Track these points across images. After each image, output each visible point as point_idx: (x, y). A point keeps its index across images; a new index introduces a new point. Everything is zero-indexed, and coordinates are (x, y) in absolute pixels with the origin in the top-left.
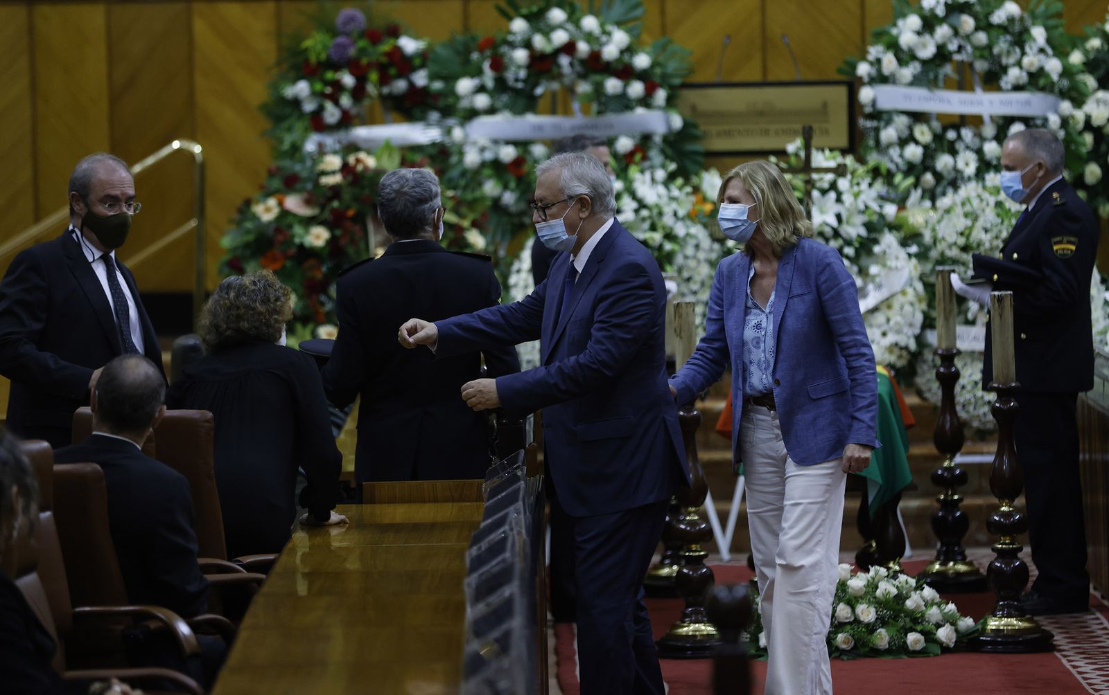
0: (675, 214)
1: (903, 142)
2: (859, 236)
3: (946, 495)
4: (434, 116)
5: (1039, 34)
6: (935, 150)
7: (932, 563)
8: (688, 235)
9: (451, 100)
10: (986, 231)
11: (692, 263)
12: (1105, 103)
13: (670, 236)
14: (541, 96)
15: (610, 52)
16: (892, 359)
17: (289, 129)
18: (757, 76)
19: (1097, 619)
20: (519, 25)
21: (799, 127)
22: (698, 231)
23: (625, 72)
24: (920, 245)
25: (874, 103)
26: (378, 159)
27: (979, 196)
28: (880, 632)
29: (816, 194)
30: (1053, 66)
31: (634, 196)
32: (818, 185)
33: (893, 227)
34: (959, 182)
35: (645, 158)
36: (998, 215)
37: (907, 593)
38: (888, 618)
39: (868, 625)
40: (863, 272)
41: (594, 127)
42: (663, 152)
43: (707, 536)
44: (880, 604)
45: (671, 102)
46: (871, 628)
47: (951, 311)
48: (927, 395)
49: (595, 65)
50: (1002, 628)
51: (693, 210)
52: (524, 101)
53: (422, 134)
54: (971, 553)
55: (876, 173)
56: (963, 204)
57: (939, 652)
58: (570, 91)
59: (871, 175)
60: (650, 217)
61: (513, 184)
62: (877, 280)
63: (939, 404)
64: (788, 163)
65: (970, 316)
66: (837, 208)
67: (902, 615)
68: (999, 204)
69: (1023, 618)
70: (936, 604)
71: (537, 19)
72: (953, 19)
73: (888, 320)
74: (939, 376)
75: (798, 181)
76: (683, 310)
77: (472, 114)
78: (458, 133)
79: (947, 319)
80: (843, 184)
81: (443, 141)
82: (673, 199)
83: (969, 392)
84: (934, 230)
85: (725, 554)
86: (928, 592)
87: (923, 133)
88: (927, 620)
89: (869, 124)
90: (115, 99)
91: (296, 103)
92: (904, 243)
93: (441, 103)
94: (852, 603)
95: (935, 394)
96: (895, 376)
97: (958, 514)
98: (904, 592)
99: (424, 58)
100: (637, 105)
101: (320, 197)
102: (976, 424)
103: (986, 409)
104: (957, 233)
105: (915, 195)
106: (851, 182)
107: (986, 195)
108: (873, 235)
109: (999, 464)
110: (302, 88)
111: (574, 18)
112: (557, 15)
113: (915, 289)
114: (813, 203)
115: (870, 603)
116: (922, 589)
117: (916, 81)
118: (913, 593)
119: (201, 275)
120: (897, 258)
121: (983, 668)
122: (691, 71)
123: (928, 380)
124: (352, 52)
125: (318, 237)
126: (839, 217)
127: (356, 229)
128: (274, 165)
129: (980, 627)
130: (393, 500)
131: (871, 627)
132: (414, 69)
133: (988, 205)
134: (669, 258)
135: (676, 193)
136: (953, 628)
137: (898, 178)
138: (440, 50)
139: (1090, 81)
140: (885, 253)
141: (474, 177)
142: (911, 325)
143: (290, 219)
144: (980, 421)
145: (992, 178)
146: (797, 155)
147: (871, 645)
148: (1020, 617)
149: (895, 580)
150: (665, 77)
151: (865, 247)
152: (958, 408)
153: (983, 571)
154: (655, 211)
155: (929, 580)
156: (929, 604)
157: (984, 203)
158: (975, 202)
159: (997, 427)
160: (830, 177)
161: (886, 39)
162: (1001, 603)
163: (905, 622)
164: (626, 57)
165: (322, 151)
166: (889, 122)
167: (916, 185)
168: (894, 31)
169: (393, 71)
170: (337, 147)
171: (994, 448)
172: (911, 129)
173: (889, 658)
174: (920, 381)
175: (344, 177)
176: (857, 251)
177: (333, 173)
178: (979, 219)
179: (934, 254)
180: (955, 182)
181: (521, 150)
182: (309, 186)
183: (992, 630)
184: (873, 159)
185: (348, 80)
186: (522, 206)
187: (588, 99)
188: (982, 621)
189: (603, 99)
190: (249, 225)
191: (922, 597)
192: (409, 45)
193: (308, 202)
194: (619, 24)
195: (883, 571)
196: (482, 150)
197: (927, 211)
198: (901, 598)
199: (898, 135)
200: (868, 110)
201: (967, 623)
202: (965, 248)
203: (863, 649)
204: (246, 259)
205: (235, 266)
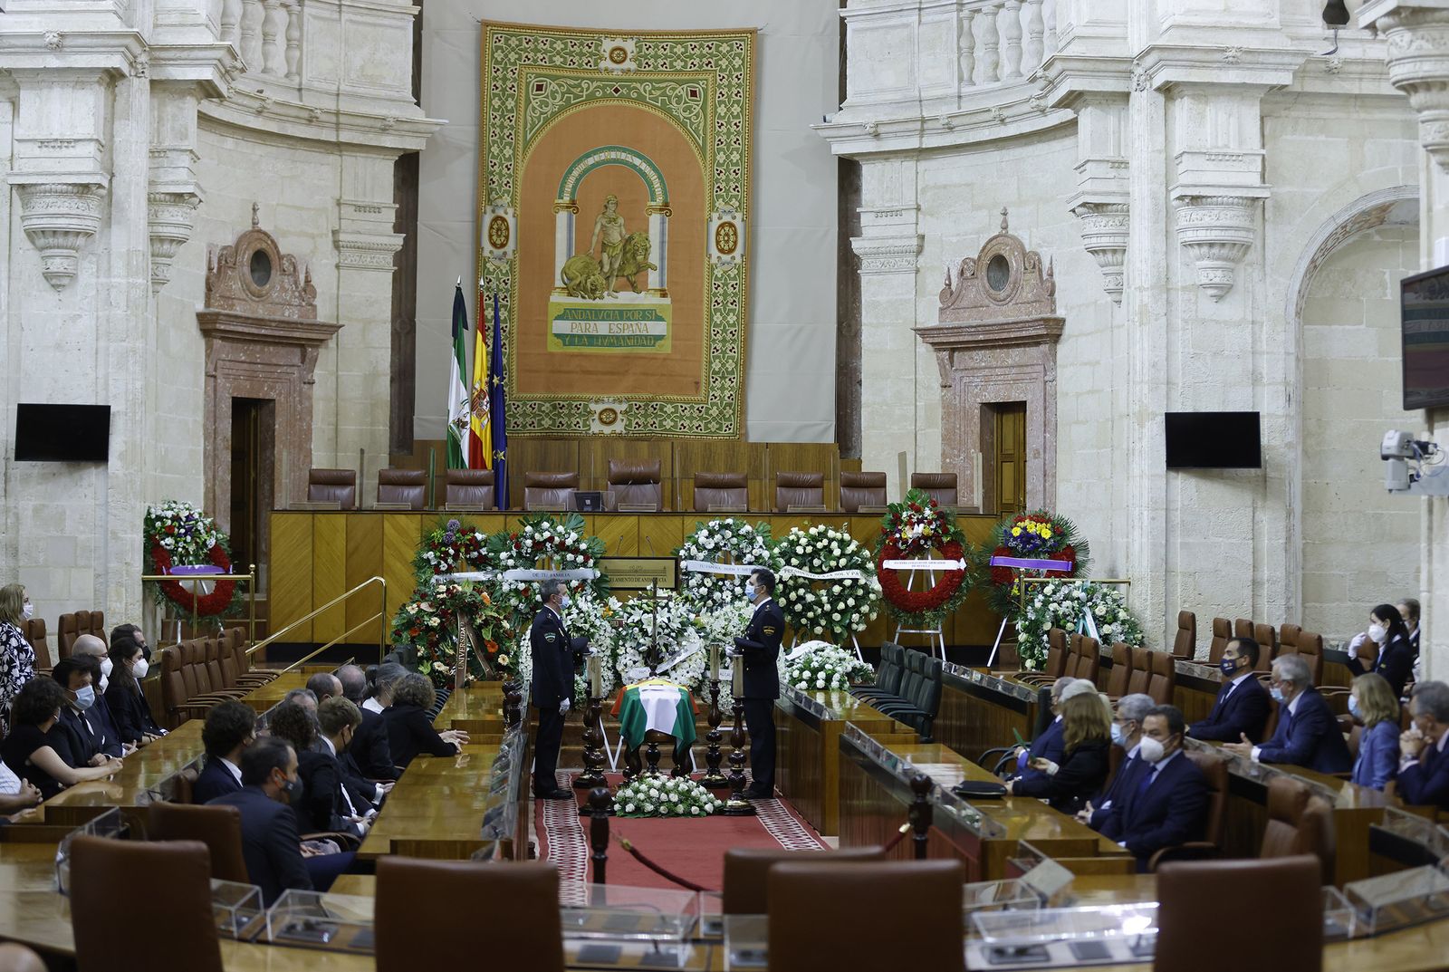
0: (596, 616)
1: (699, 586)
2: (678, 628)
3: (713, 745)
4: (489, 568)
5: (760, 539)
6: (713, 590)
7: (705, 776)
8: (601, 626)
9: (497, 562)
10: (734, 627)
11: (603, 638)
13: (593, 626)
14: (538, 561)
15: (569, 542)
16: (691, 683)
17: (424, 573)
18: (635, 555)
20: (529, 529)
21: (652, 578)
22: (606, 623)
23: (576, 551)
24: (705, 633)
25: (687, 568)
26: (463, 587)
27: (732, 611)
28: (679, 807)
29: (658, 609)
30: (766, 554)
31: (577, 608)
32: (660, 605)
33: (693, 625)
34: (723, 605)
35: (583, 590)
36: (739, 620)
38: (684, 800)
39: (674, 803)
40: (679, 644)
41: (562, 575)
42: (591, 588)
43: (605, 762)
44: (680, 794)
45: (595, 564)
46: (676, 804)
47: (717, 663)
48: (706, 700)
49: (562, 547)
50: (734, 805)
51: (604, 614)
52: (530, 562)
53: (483, 576)
54: (722, 771)
55: (686, 600)
56: (725, 615)
57: (705, 815)
58: (551, 558)
59: (684, 601)
60: (584, 617)
61: (524, 600)
62: (686, 648)
63: (711, 704)
64: (647, 594)
65: (726, 665)
66: (669, 615)
67: (690, 799)
68: (740, 615)
70: (706, 794)
71: (536, 526)
72: (722, 532)
73: (689, 666)
74: (711, 692)
75: (651, 603)
76: (598, 660)
77: (507, 568)
78: (499, 577)
79: (715, 667)
80: (671, 604)
81: (493, 580)
82: (595, 609)
84: (711, 626)
85: (614, 770)
86: (702, 789)
87: (708, 582)
88: (701, 801)
89: (684, 578)
90: (348, 557)
91: (428, 560)
92: (698, 632)
93: (493, 563)
94: (667, 793)
95: (709, 700)
97: (717, 754)
98: (691, 788)
99: (486, 542)
100: (580, 566)
101: (438, 604)
102: (726, 713)
104: (721, 628)
105: (704, 610)
106: (675, 604)
107: (735, 611)
108: (684, 628)
109: (736, 732)
110: (431, 555)
111: (553, 526)
112: (546, 525)
113: (702, 652)
114: (657, 613)
115: (675, 793)
116: (699, 788)
117: (705, 559)
118: (695, 790)
119: (383, 637)
120: (694, 638)
121: (725, 823)
122: (605, 551)
123: (706, 693)
124: (454, 538)
125: (435, 622)
126: (669, 619)
127: (452, 618)
128: (417, 589)
129: (724, 805)
132: (481, 547)
133: (735, 615)
134: (593, 635)
135: (596, 606)
136: (712, 805)
137: (696, 602)
138: (492, 539)
139: (782, 561)
140: (689, 636)
141: (506, 596)
142: (700, 669)
143: (423, 613)
144: (728, 712)
145: (737, 603)
146: (651, 591)
147: (675, 812)
148: (742, 799)
149: (688, 783)
150: (593, 553)
151: (681, 632)
152: (718, 706)
153: (727, 780)
154: (587, 615)
155: (702, 783)
156: (701, 794)
158: (730, 614)
160: (666, 601)
161: (692, 540)
162: (734, 794)
163: (691, 802)
164: (576, 544)
165: (438, 583)
166: (693, 577)
167: (704, 606)
168: (696, 537)
169: (472, 548)
170: (445, 581)
171: (734, 724)
172: (703, 580)
173: (683, 818)
175: (447, 595)
176: (677, 635)
177: (443, 593)
178: (731, 622)
179: (711, 637)
180: (721, 605)
181: (528, 585)
182: (432, 599)
183: (730, 806)
184: (686, 593)
185: (451, 551)
186: (527, 610)
187: (558, 563)
188: (725, 802)
189: (566, 563)
190: (404, 615)
191: (699, 791)
192: (479, 536)
193: (431, 606)
194: (573, 529)
195: (682, 779)
196: (510, 584)
197: (709, 617)
198: (689, 791)
199: (697, 583)
200: (684, 571)
201: (718, 802)
202: (724, 635)
203: (672, 814)
204: (403, 631)
205: (398, 633)
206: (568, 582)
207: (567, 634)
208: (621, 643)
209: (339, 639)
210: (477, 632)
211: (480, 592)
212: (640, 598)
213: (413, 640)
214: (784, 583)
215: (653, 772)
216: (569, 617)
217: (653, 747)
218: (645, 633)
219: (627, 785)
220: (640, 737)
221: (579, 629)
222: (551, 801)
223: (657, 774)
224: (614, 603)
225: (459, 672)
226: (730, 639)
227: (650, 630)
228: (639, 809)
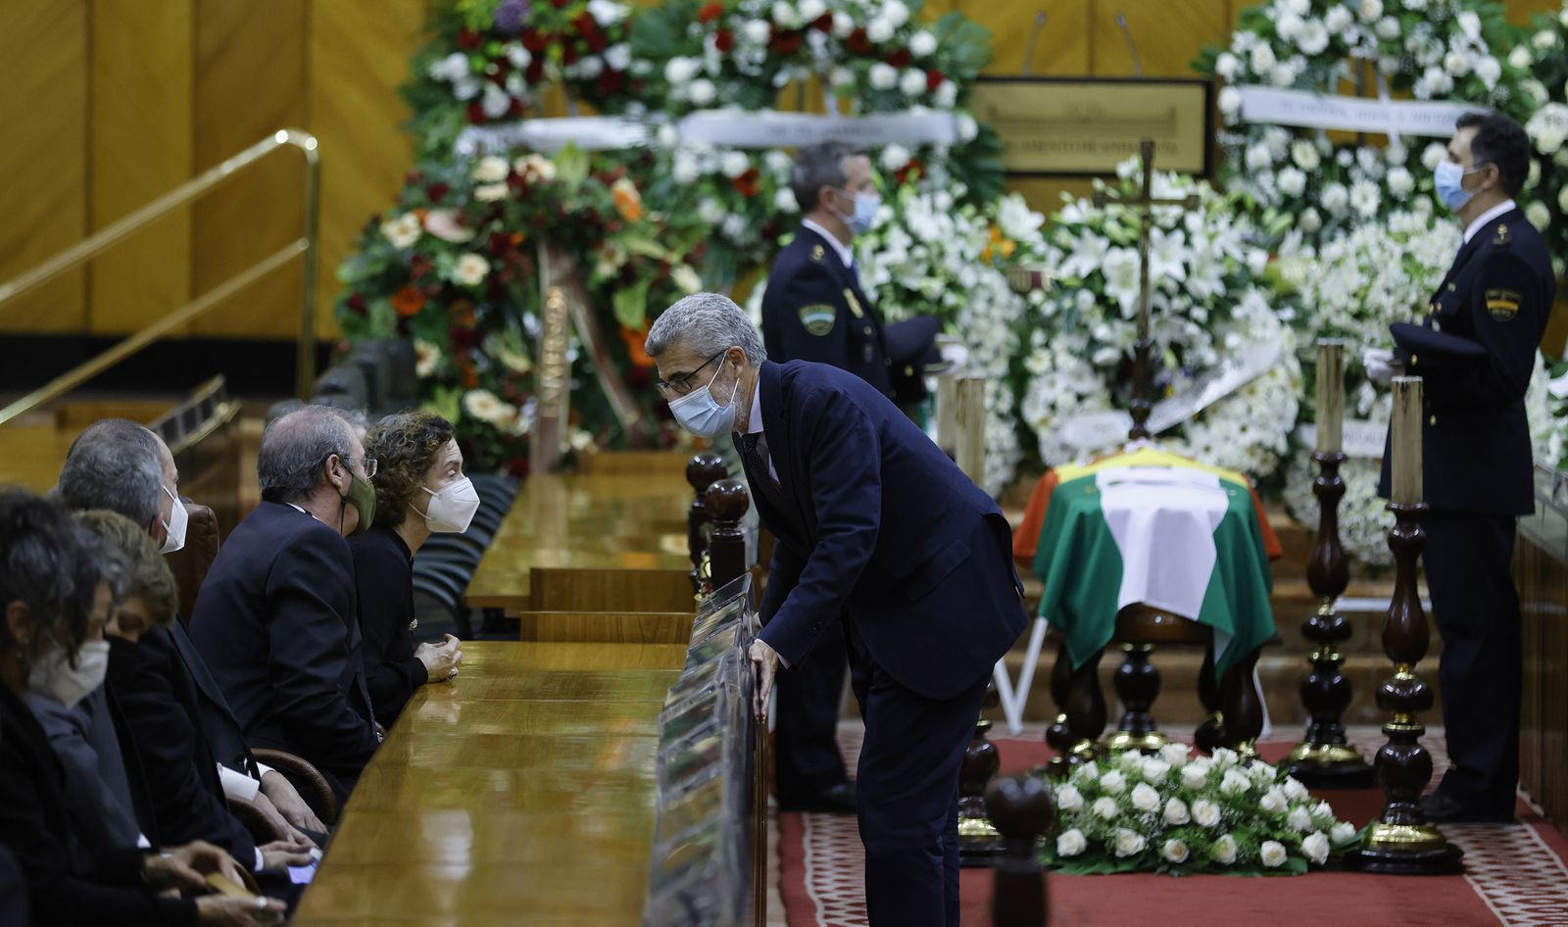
0: (962, 255)
1: (1277, 167)
2: (1214, 294)
3: (1322, 654)
4: (636, 109)
6: (1322, 179)
7: (1299, 746)
8: (979, 285)
9: (658, 89)
10: (1388, 292)
11: (982, 323)
12: (1558, 121)
13: (953, 285)
14: (784, 87)
16: (1254, 463)
17: (437, 121)
18: (1079, 69)
19: (1524, 831)
21: (1136, 141)
22: (993, 279)
23: (901, 58)
24: (1296, 307)
25: (1240, 112)
26: (558, 165)
27: (1381, 245)
28: (1224, 841)
29: (1155, 234)
31: (905, 227)
32: (1160, 221)
33: (1261, 283)
34: (1353, 223)
35: (922, 176)
36: (1406, 271)
37: (1263, 787)
38: (1237, 821)
39: (1208, 830)
40: (1216, 343)
41: (855, 131)
42: (948, 168)
44: (1226, 801)
45: (961, 100)
46: (1213, 835)
47: (1336, 401)
48: (1300, 515)
49: (858, 47)
50: (1392, 840)
51: (988, 250)
52: (761, 92)
53: (619, 133)
54: (1353, 734)
55: (1239, 206)
56: (1358, 254)
57: (1304, 867)
58: (824, 80)
59: (1233, 209)
60: (928, 259)
61: (741, 206)
62: (1237, 355)
63: (1316, 527)
64: (1119, 189)
65: (1362, 408)
66: (1185, 254)
67: (1256, 817)
68: (1407, 257)
69: (1423, 827)
70: (1304, 803)
73: (1249, 410)
74: (1318, 490)
75: (1133, 215)
76: (969, 389)
77: (688, 108)
78: (667, 134)
79: (1330, 412)
80: (1194, 221)
81: (646, 145)
82: (959, 234)
83: (1358, 513)
84: (1316, 289)
85: (1015, 723)
86: (1293, 787)
87: (1305, 155)
88: (1290, 825)
89: (1232, 140)
90: (202, 69)
91: (447, 86)
92: (1275, 305)
93: (648, 91)
94: (1187, 799)
95: (1310, 514)
96: (1257, 488)
97: (1337, 680)
98: (1260, 786)
99: (625, 30)
100: (915, 103)
101: (479, 216)
102: (1365, 557)
103: (1380, 536)
104: (1349, 295)
105: (1293, 239)
106: (1205, 220)
107: (1390, 244)
108: (1234, 293)
109: (1396, 614)
110: (455, 66)
113: (1288, 370)
114: (1151, 246)
115: (1211, 799)
116: (1285, 782)
117: (1299, 83)
118: (1271, 788)
119: (309, 317)
120: (1264, 325)
121: (1366, 893)
122: (990, 59)
123: (1301, 494)
124: (527, 18)
125: (471, 270)
126: (1187, 267)
127: (524, 261)
128: (414, 169)
129: (1362, 837)
130: (561, 638)
131: (1211, 833)
132: (609, 44)
133: (1392, 256)
134: (952, 314)
135: (963, 225)
136: (1325, 837)
137: (1270, 216)
138: (648, 20)
139: (1538, 90)
140: (1247, 318)
141: (687, 196)
142: (1281, 418)
143: (433, 245)
144: (1372, 553)
145: (1398, 220)
146: (1132, 180)
147: (1211, 857)
148: (1418, 822)
149: (1248, 768)
150: (954, 65)
151: (1221, 309)
152: (1342, 535)
153: (1370, 760)
154: (935, 251)
155: (1294, 769)
156: (1292, 803)
157: (1387, 254)
158: (1375, 253)
159: (1395, 561)
160: (1176, 211)
161: (1259, 24)
162: (1393, 805)
163: (1259, 826)
164: (902, 38)
165: (481, 152)
166: (1259, 138)
167: (1294, 226)
168: (1271, 14)
169: (581, 46)
170: (502, 147)
171: (1390, 589)
172: (1289, 148)
173: (1234, 876)
174: (1291, 495)
175: (511, 188)
176: (1211, 315)
177: (494, 183)
178: (1379, 276)
179: (1316, 322)
180: (1347, 224)
181: (754, 161)
182: (462, 200)
183: (1378, 842)
184: (1237, 187)
185: (520, 55)
186: (753, 236)
187: (846, 93)
188: (1366, 829)
189: (869, 96)
190: (377, 251)
191: (1284, 794)
192: (604, 10)
193: (460, 222)
195: (1231, 756)
196: (701, 158)
197: (1306, 262)
198: (1254, 794)
199: (1273, 157)
200: (1232, 120)
201: (1345, 831)
202: (1359, 316)
203: (1201, 863)
204: (373, 297)
205: (357, 305)
206: (874, 154)
207: (873, 313)
208: (1038, 337)
209: (171, 323)
210: (600, 303)
211: (609, 181)
212: (1100, 201)
213: (404, 327)
214: (1547, 161)
215: (1138, 734)
216: (883, 259)
217: (1138, 658)
218: (1111, 309)
219: (1062, 772)
220: (1102, 626)
221: (909, 297)
222: (827, 821)
223: (1152, 740)
224: (1018, 217)
225: (544, 424)
226: (1375, 330)
227: (1127, 298)
228: (1098, 849)
